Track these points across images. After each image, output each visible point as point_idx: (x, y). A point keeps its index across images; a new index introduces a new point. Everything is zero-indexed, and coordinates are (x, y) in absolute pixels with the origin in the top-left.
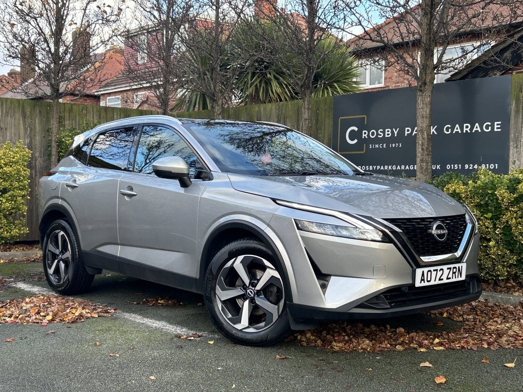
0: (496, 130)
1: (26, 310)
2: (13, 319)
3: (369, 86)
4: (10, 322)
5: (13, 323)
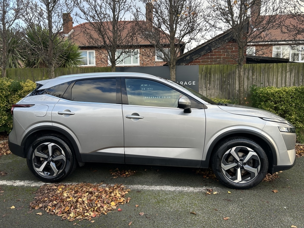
0: (193, 84)
1: (91, 203)
2: (93, 213)
3: (88, 65)
4: (94, 216)
5: (97, 216)
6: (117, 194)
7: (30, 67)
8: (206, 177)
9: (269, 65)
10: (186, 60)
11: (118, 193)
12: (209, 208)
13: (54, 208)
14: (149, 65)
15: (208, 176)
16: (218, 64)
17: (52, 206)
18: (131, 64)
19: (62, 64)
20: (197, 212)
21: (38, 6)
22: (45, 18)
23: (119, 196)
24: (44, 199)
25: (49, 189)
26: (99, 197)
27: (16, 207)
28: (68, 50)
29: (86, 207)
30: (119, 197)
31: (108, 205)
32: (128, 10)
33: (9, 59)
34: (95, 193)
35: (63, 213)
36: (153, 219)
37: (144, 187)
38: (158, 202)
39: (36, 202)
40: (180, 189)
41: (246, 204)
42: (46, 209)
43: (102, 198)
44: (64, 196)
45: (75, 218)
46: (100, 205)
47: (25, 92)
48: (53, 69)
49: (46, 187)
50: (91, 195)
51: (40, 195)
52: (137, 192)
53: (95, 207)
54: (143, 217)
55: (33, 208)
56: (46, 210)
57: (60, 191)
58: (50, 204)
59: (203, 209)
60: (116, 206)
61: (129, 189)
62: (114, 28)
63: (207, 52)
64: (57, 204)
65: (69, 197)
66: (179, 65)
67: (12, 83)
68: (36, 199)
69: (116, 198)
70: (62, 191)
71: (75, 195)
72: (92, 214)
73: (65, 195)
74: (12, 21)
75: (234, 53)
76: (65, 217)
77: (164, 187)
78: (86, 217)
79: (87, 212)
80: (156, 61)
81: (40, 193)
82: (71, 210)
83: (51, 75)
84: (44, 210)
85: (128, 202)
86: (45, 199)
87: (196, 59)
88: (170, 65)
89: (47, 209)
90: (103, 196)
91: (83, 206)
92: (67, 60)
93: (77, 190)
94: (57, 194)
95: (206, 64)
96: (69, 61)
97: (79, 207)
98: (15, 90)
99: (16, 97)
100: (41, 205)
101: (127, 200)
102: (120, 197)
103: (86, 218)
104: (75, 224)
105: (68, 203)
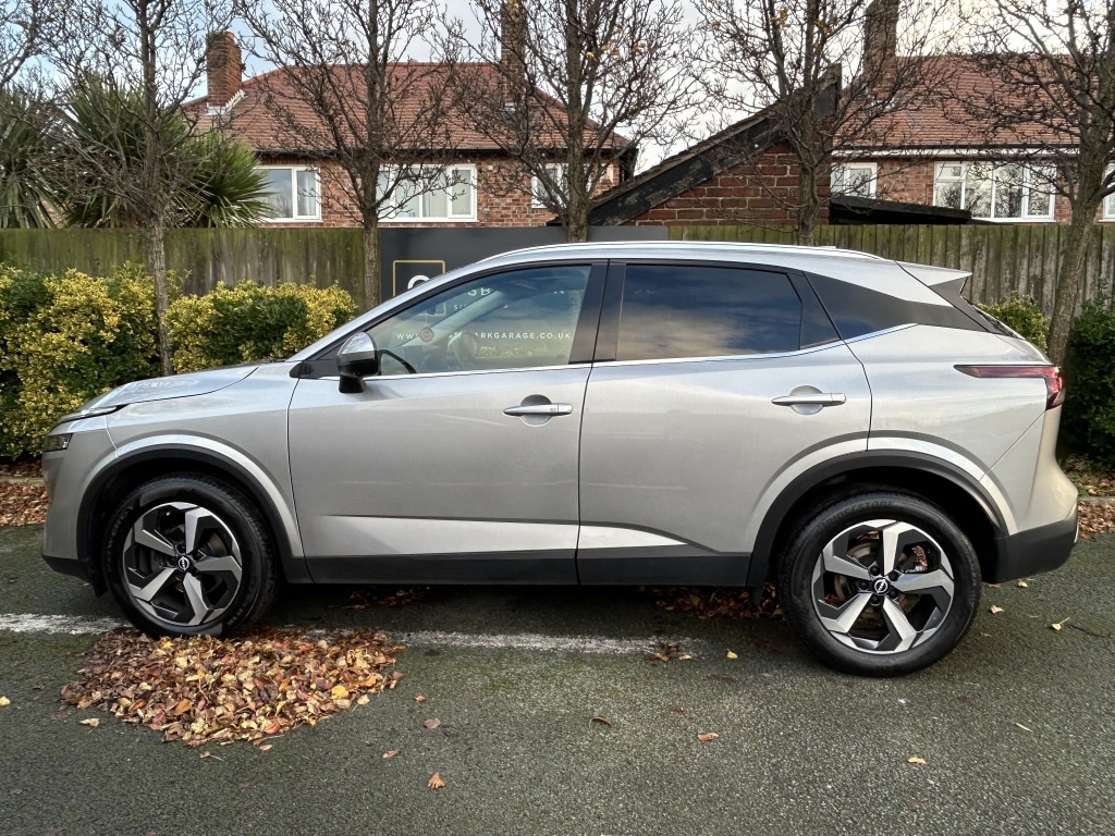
1: (266, 690)
2: (269, 722)
3: (296, 218)
4: (271, 731)
5: (281, 731)
6: (358, 661)
7: (85, 222)
8: (667, 606)
9: (904, 231)
10: (624, 208)
11: (360, 658)
12: (659, 703)
13: (141, 704)
14: (512, 220)
15: (670, 603)
16: (732, 223)
17: (137, 697)
18: (446, 216)
19: (198, 213)
20: (616, 717)
21: (106, 12)
22: (131, 54)
23: (365, 665)
24: (111, 673)
25: (129, 642)
26: (295, 669)
27: (12, 703)
28: (216, 166)
29: (246, 701)
30: (362, 671)
31: (321, 694)
32: (420, 31)
33: (11, 194)
34: (281, 657)
35: (169, 721)
36: (469, 739)
37: (454, 639)
38: (494, 686)
39: (84, 685)
40: (571, 643)
41: (779, 691)
42: (115, 706)
43: (303, 673)
44: (176, 666)
45: (208, 735)
46: (294, 697)
47: (60, 313)
48: (159, 231)
49: (120, 637)
50: (268, 664)
51: (99, 661)
52: (427, 654)
53: (279, 700)
54: (434, 734)
55: (69, 704)
56: (113, 710)
57: (165, 650)
58: (129, 692)
59: (636, 709)
60: (349, 698)
61: (402, 644)
62: (371, 93)
63: (696, 180)
64: (152, 691)
65: (194, 671)
66: (600, 224)
67: (16, 280)
68: (84, 674)
69: (352, 672)
70: (172, 650)
71: (216, 664)
72: (266, 724)
73: (182, 661)
74: (16, 63)
75: (789, 188)
76: (176, 733)
77: (519, 640)
78: (245, 733)
79: (249, 718)
80: (533, 207)
81: (98, 656)
82: (197, 711)
83: (152, 253)
84: (106, 709)
85: (392, 686)
86: (113, 676)
87: (661, 205)
88: (568, 224)
89: (119, 707)
90: (310, 668)
91: (238, 698)
92: (213, 200)
93: (224, 648)
94: (153, 660)
95: (694, 223)
96: (219, 205)
97: (224, 700)
98: (26, 307)
99: (32, 329)
100: (98, 693)
101: (389, 680)
102: (366, 672)
103: (244, 736)
104: (207, 754)
105: (188, 689)
